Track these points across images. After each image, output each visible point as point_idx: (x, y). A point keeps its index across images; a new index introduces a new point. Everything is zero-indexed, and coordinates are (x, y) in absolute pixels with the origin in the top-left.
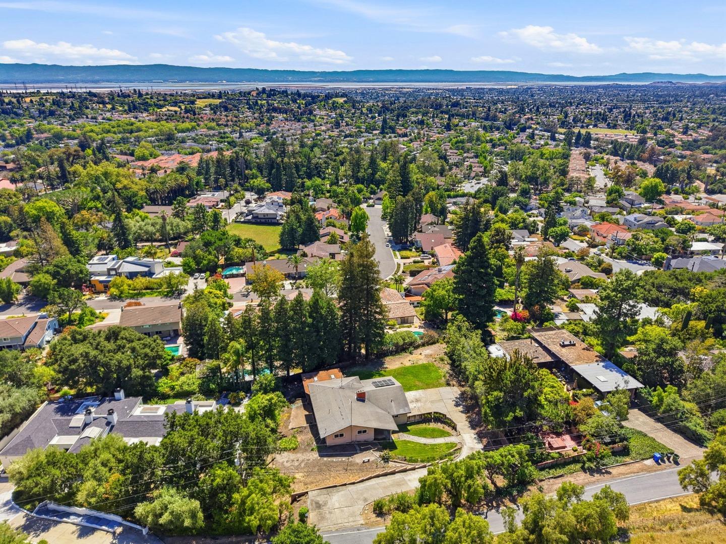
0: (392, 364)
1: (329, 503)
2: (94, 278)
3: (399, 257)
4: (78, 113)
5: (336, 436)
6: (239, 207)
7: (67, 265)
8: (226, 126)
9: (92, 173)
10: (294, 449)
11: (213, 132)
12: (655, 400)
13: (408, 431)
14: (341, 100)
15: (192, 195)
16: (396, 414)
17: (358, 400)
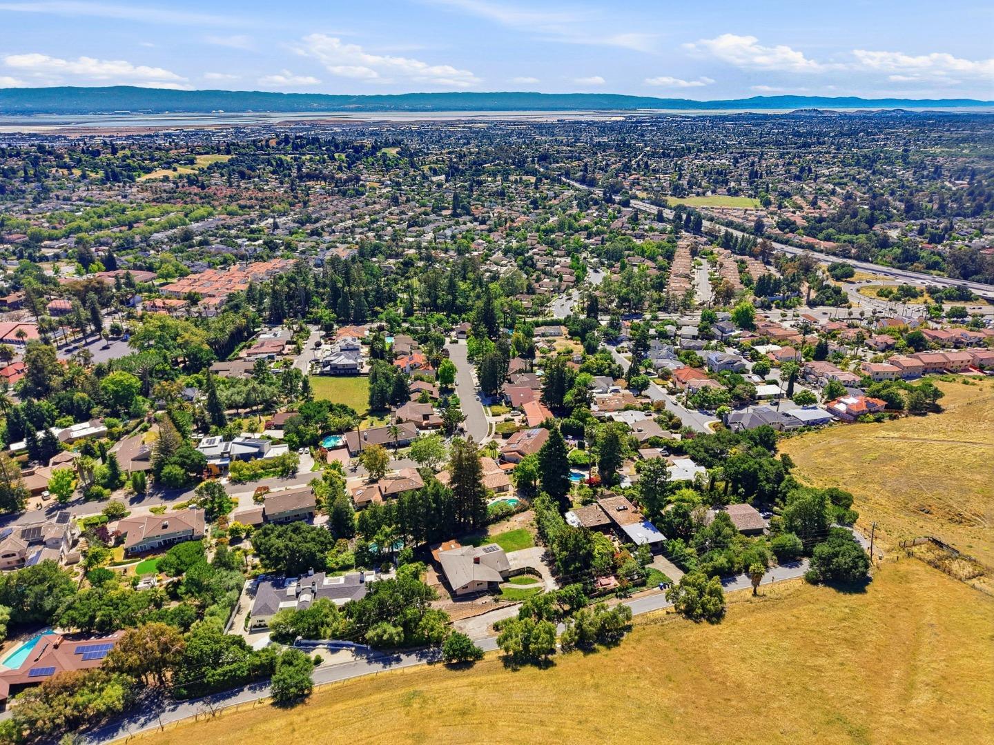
0: (495, 531)
1: (469, 626)
2: (211, 462)
3: (491, 414)
5: (463, 588)
6: (309, 351)
9: (152, 329)
13: (510, 581)
14: (392, 152)
16: (501, 570)
17: (475, 563)
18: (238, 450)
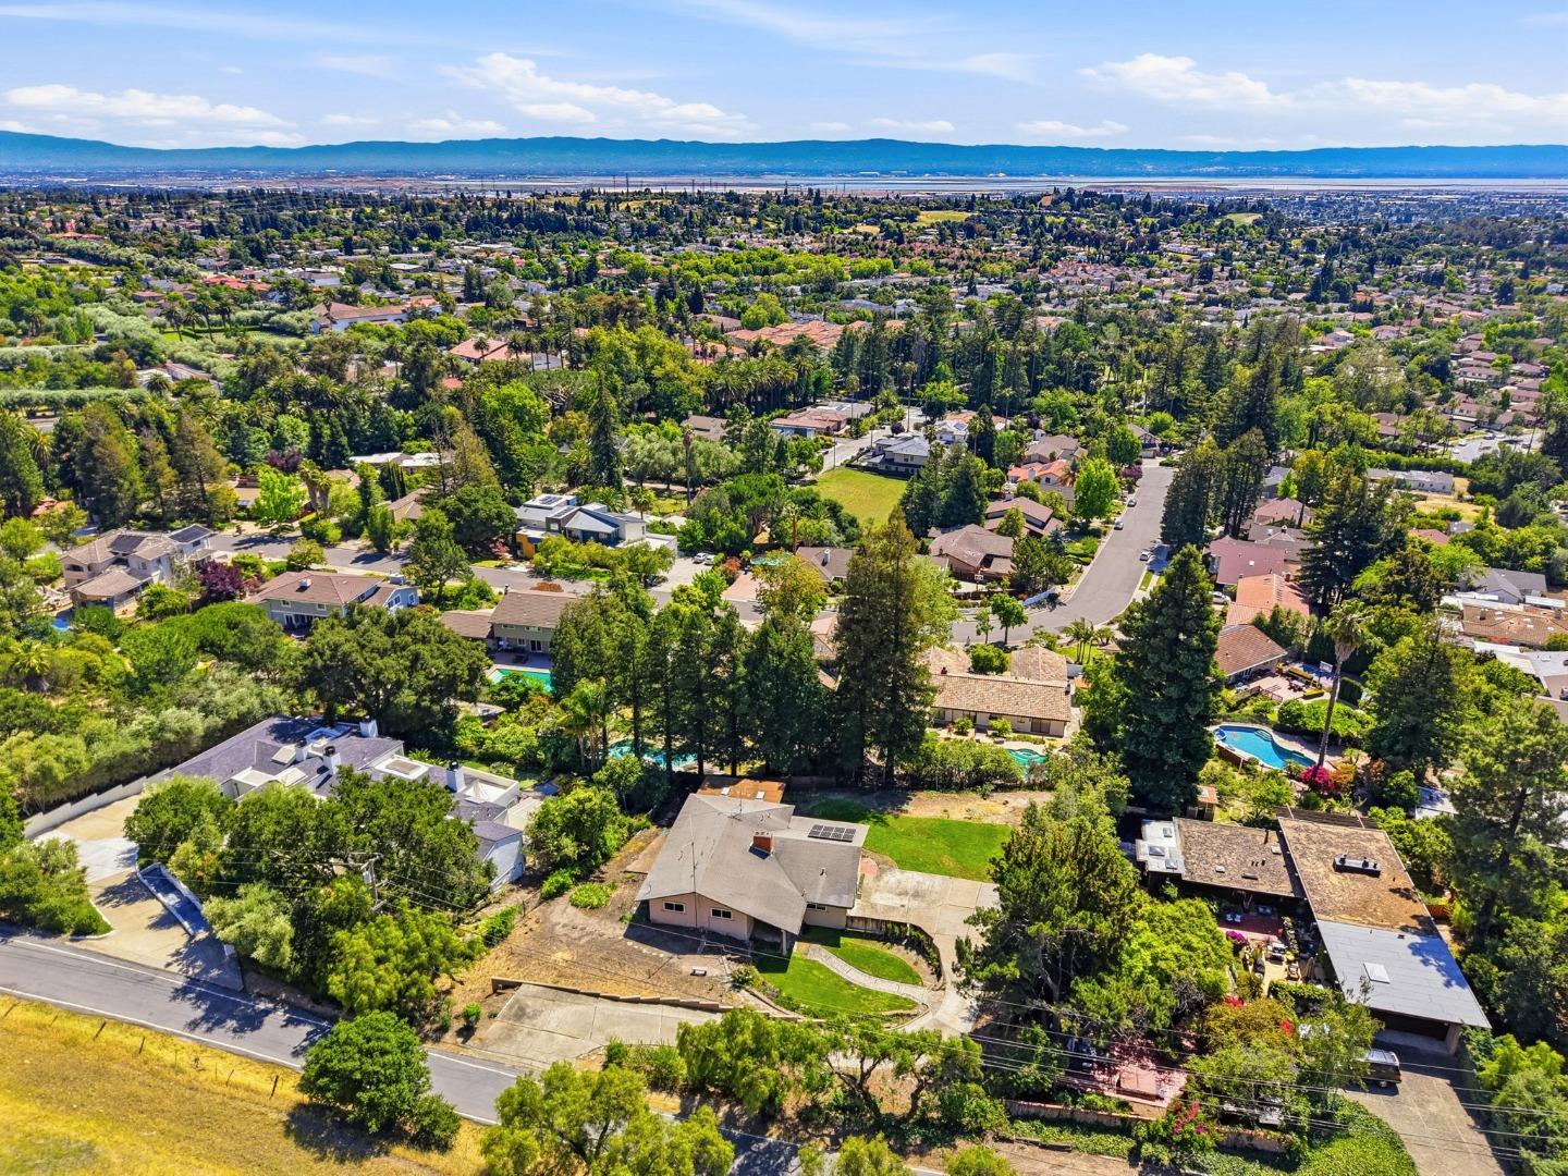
0: (925, 808)
2: (523, 531)
4: (691, 232)
5: (669, 906)
6: (876, 436)
7: (476, 501)
8: (953, 267)
9: (617, 343)
10: (592, 908)
11: (921, 279)
12: (1491, 1068)
13: (838, 946)
14: (1248, 219)
15: (800, 406)
16: (817, 900)
17: (752, 850)
18: (581, 523)
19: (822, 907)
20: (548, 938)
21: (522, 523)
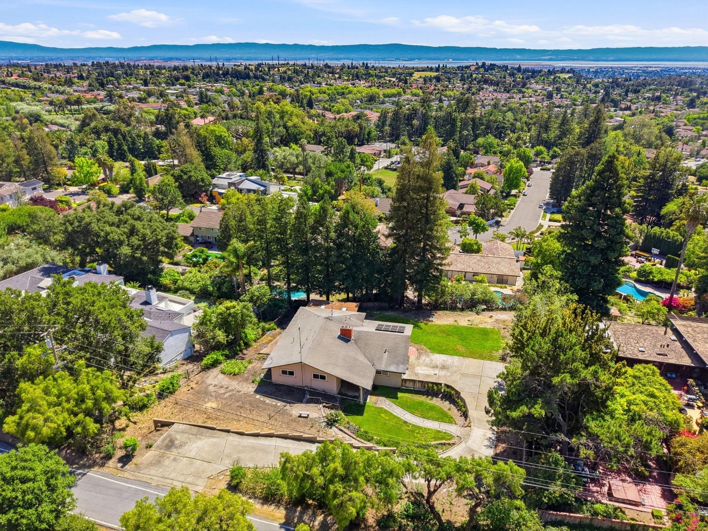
0: (442, 319)
1: (186, 447)
4: (307, 79)
5: (284, 372)
7: (190, 171)
8: (431, 93)
9: (269, 109)
10: (234, 375)
11: (416, 98)
13: (397, 398)
14: (565, 76)
17: (339, 337)
18: (247, 185)
19: (385, 372)
20: (204, 393)
21: (215, 186)
